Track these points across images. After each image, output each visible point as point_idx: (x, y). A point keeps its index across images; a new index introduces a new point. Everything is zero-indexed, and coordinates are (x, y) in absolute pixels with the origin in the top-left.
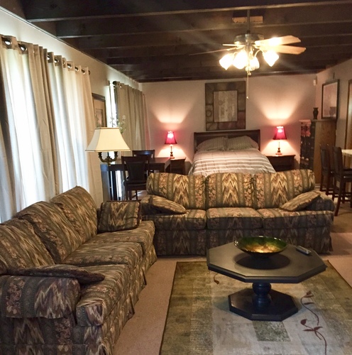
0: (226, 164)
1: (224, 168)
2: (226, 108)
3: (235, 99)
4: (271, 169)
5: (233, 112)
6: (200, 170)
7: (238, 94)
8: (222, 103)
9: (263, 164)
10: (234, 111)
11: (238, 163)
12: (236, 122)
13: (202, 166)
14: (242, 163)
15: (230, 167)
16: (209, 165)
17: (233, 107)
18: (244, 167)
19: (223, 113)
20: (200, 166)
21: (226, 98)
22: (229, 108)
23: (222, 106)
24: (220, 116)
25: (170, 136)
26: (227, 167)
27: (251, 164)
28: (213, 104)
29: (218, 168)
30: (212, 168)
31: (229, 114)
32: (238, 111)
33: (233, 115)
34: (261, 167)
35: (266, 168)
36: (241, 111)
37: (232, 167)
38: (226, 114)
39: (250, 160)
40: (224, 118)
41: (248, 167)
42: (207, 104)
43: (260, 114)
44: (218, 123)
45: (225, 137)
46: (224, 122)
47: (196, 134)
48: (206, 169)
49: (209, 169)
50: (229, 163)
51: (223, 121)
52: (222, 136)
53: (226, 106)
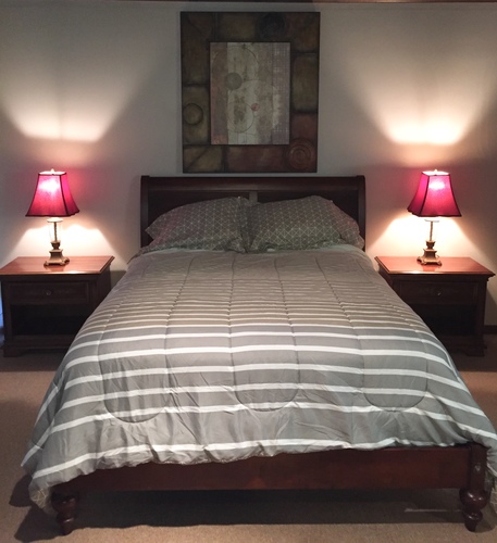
0: (235, 379)
1: (223, 399)
2: (252, 99)
3: (282, 71)
4: (470, 418)
5: (276, 114)
6: (92, 409)
7: (294, 54)
8: (239, 81)
9: (426, 385)
10: (277, 112)
11: (299, 377)
12: (284, 148)
13: (106, 387)
14: (316, 377)
15: (254, 396)
16: (142, 382)
17: (276, 97)
18: (327, 397)
19: (240, 116)
20: (92, 388)
21: (254, 67)
22: (261, 98)
23: (240, 93)
24: (230, 126)
25: (50, 187)
26: (241, 397)
27: (363, 381)
28: (207, 85)
29: (193, 399)
30: (155, 401)
31: (263, 121)
32: (294, 112)
33: (275, 122)
34: (415, 402)
35: (446, 409)
36: (302, 112)
37: (268, 396)
38: (251, 119)
39: (361, 362)
40: (246, 134)
41: (351, 400)
42: (186, 83)
43: (365, 125)
44: (225, 148)
45: (246, 195)
46: (245, 147)
47: (147, 181)
48: (125, 404)
49: (142, 402)
50: (251, 377)
51: (240, 142)
52: (235, 194)
53: (251, 92)
